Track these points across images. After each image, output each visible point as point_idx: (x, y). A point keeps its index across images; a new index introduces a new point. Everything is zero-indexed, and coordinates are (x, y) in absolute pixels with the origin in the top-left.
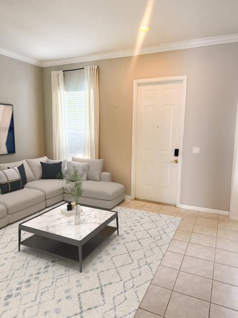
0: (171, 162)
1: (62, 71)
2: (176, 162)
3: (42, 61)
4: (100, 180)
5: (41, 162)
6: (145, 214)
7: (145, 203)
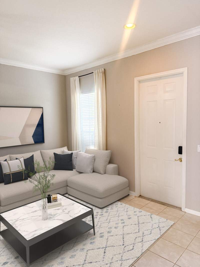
0: (175, 160)
1: (78, 77)
2: (181, 160)
3: (63, 70)
4: (105, 173)
5: (54, 153)
6: (137, 213)
7: (149, 202)
